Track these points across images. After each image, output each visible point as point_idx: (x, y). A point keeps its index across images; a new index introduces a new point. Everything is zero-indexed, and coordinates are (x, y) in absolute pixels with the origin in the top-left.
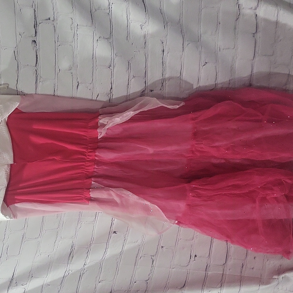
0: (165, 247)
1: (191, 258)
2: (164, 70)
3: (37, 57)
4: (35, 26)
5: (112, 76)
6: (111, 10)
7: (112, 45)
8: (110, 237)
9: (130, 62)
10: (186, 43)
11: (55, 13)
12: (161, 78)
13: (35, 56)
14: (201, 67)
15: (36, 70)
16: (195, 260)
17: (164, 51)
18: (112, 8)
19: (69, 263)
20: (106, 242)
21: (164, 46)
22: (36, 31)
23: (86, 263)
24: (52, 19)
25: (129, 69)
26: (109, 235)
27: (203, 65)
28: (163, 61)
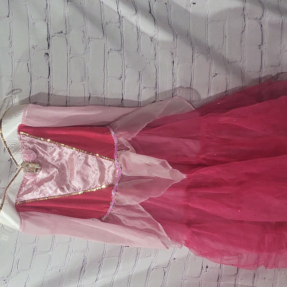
0: (177, 259)
1: (202, 269)
2: (174, 81)
3: (50, 70)
4: (48, 39)
5: (123, 88)
6: (121, 24)
7: (123, 57)
8: (122, 250)
9: (141, 73)
10: (196, 55)
11: (67, 27)
12: (172, 88)
13: (48, 68)
14: (211, 78)
15: (49, 82)
16: (206, 271)
17: (174, 63)
18: (122, 21)
19: (81, 278)
20: (119, 255)
21: (174, 57)
22: (49, 44)
23: (98, 278)
24: (64, 32)
25: (139, 80)
26: (121, 248)
27: (213, 76)
28: (174, 72)
